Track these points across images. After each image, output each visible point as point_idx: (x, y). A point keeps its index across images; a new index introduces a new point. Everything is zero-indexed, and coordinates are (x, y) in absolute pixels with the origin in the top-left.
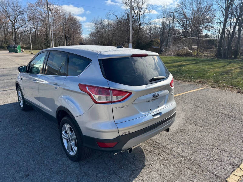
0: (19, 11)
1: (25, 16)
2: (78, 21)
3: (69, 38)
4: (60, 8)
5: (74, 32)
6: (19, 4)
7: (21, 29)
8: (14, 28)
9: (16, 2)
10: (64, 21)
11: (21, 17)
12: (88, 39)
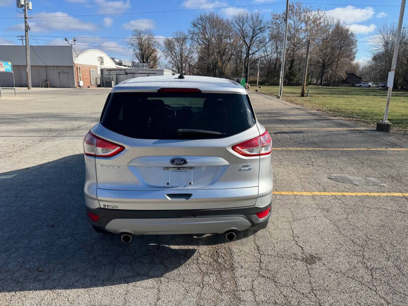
0: (258, 27)
1: (266, 34)
2: (352, 34)
3: (329, 65)
4: (321, 15)
5: (339, 54)
6: (260, 18)
7: (257, 56)
8: (248, 54)
9: (257, 16)
10: (324, 36)
11: (260, 36)
12: (370, 66)
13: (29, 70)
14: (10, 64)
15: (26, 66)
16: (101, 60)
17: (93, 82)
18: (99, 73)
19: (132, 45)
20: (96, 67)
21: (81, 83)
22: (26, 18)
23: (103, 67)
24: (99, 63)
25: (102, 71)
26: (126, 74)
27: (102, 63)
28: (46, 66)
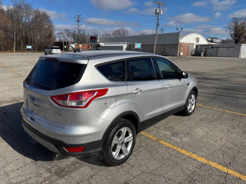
13: (155, 47)
14: (140, 44)
15: (153, 45)
16: (198, 40)
17: (190, 53)
18: (195, 47)
19: (229, 28)
20: (193, 44)
21: (182, 54)
22: (158, 19)
23: (198, 44)
24: (196, 41)
25: (197, 46)
26: (213, 48)
27: (198, 41)
28: (164, 45)
